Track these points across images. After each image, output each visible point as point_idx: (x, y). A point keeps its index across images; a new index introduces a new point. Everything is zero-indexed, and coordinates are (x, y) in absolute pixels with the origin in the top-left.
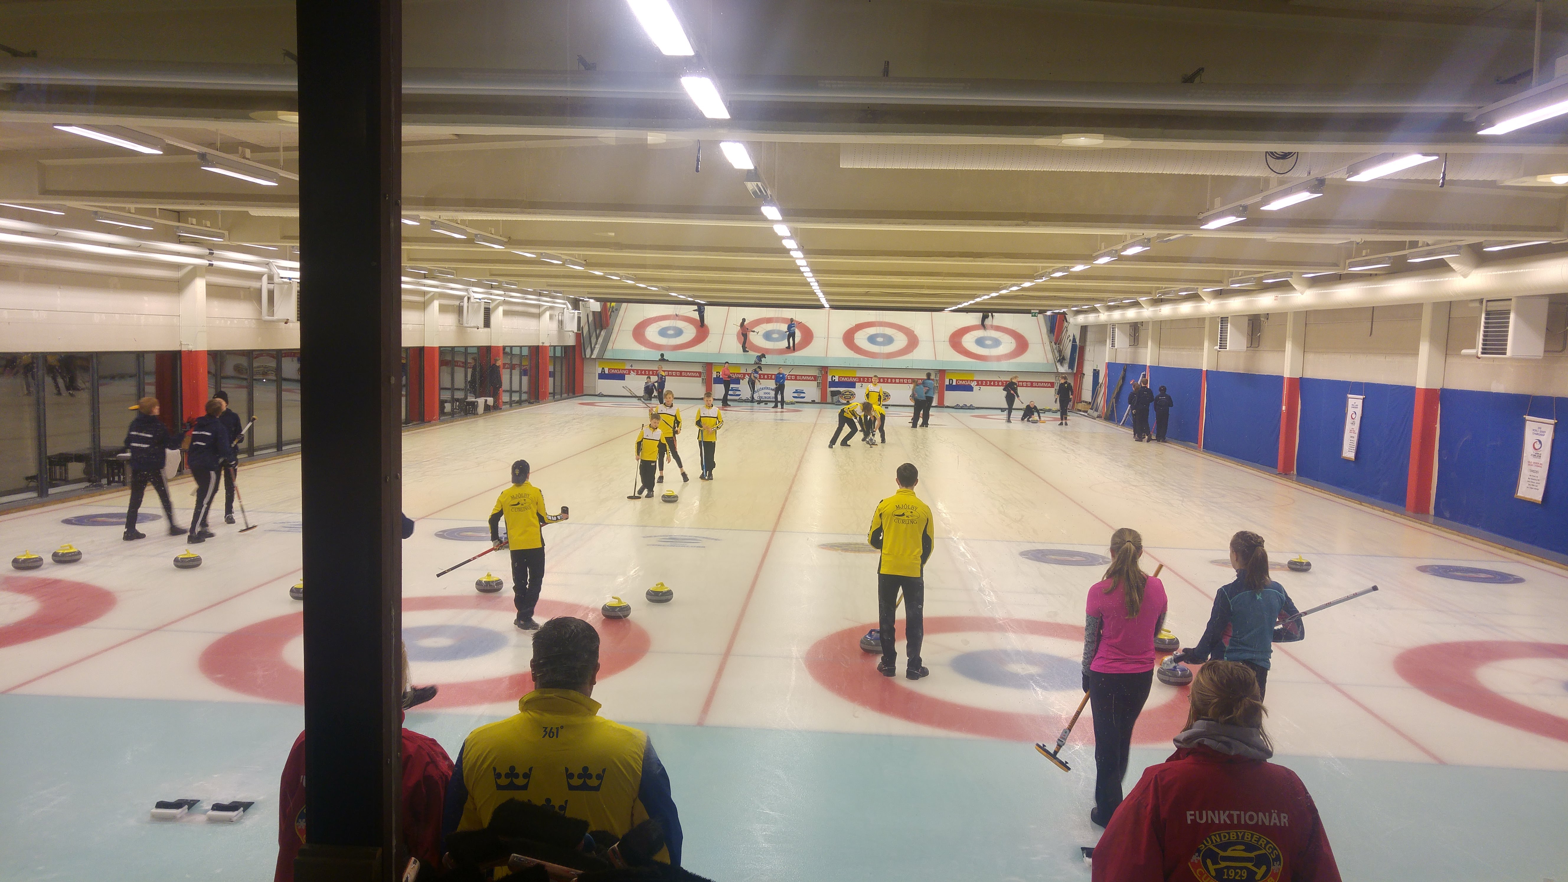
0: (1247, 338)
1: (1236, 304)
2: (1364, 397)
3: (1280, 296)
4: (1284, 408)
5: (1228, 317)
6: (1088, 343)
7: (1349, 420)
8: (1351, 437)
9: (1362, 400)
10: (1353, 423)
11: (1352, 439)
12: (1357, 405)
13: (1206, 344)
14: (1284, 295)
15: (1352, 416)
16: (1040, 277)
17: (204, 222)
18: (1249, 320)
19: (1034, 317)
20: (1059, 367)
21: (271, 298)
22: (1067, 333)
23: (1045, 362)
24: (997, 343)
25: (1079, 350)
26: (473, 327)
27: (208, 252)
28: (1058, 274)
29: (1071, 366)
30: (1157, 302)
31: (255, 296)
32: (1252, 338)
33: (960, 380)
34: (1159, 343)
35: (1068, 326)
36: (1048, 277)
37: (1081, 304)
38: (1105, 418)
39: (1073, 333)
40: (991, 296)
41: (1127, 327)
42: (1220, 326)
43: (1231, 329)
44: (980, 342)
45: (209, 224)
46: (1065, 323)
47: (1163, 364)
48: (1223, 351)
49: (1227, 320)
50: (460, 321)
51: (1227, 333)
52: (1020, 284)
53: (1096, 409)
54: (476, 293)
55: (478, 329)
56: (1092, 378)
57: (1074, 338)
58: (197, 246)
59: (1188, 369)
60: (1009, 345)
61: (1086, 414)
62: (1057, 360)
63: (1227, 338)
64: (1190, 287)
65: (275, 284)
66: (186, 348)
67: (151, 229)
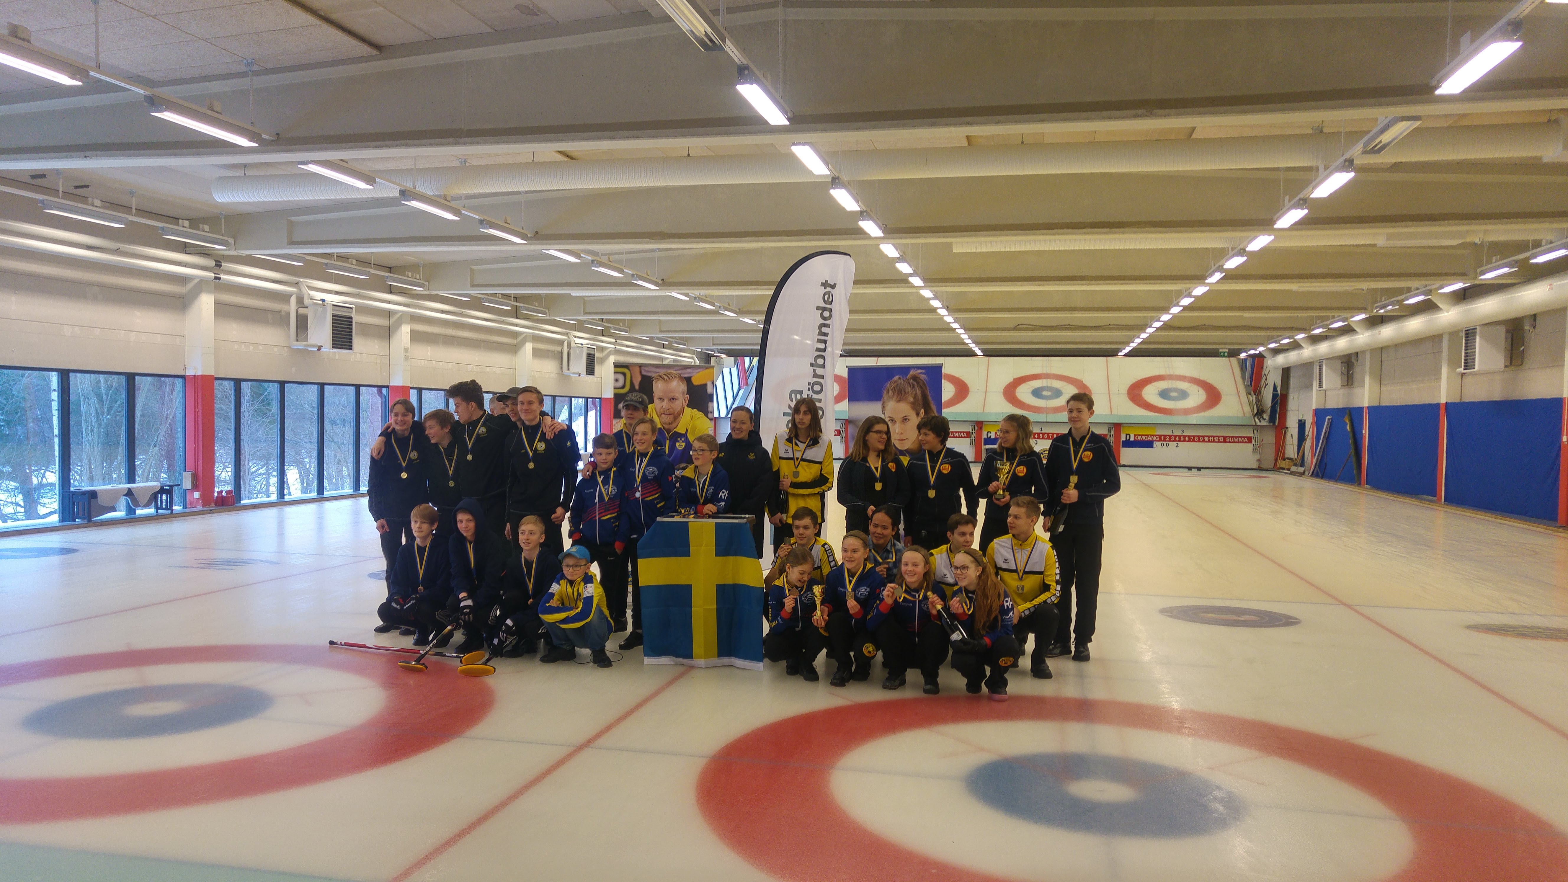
0: (1505, 354)
1: (1484, 309)
3: (1555, 284)
4: (1564, 439)
5: (1475, 328)
6: (1291, 390)
13: (1445, 370)
14: (1563, 282)
16: (1211, 271)
17: (201, 226)
18: (1507, 331)
19: (1225, 360)
20: (1257, 420)
21: (302, 323)
22: (1266, 379)
23: (1241, 414)
24: (1184, 395)
25: (1281, 401)
26: (574, 373)
27: (213, 263)
28: (1234, 263)
29: (1272, 419)
30: (1375, 322)
31: (282, 320)
32: (1512, 354)
33: (1139, 435)
34: (1379, 378)
35: (1265, 371)
36: (1220, 269)
37: (1280, 338)
38: (1312, 475)
39: (1273, 378)
40: (1161, 321)
41: (1338, 363)
42: (1464, 341)
43: (1480, 342)
44: (1164, 394)
45: (207, 228)
46: (1262, 368)
47: (1385, 403)
48: (1471, 374)
49: (1475, 332)
50: (561, 368)
51: (1475, 348)
52: (1187, 292)
53: (1302, 465)
54: (579, 337)
55: (579, 376)
56: (1297, 430)
57: (1274, 384)
58: (201, 256)
59: (1420, 405)
60: (1197, 396)
61: (1289, 472)
62: (1256, 412)
63: (1475, 355)
64: (1418, 289)
65: (307, 307)
66: (190, 372)
67: (124, 226)
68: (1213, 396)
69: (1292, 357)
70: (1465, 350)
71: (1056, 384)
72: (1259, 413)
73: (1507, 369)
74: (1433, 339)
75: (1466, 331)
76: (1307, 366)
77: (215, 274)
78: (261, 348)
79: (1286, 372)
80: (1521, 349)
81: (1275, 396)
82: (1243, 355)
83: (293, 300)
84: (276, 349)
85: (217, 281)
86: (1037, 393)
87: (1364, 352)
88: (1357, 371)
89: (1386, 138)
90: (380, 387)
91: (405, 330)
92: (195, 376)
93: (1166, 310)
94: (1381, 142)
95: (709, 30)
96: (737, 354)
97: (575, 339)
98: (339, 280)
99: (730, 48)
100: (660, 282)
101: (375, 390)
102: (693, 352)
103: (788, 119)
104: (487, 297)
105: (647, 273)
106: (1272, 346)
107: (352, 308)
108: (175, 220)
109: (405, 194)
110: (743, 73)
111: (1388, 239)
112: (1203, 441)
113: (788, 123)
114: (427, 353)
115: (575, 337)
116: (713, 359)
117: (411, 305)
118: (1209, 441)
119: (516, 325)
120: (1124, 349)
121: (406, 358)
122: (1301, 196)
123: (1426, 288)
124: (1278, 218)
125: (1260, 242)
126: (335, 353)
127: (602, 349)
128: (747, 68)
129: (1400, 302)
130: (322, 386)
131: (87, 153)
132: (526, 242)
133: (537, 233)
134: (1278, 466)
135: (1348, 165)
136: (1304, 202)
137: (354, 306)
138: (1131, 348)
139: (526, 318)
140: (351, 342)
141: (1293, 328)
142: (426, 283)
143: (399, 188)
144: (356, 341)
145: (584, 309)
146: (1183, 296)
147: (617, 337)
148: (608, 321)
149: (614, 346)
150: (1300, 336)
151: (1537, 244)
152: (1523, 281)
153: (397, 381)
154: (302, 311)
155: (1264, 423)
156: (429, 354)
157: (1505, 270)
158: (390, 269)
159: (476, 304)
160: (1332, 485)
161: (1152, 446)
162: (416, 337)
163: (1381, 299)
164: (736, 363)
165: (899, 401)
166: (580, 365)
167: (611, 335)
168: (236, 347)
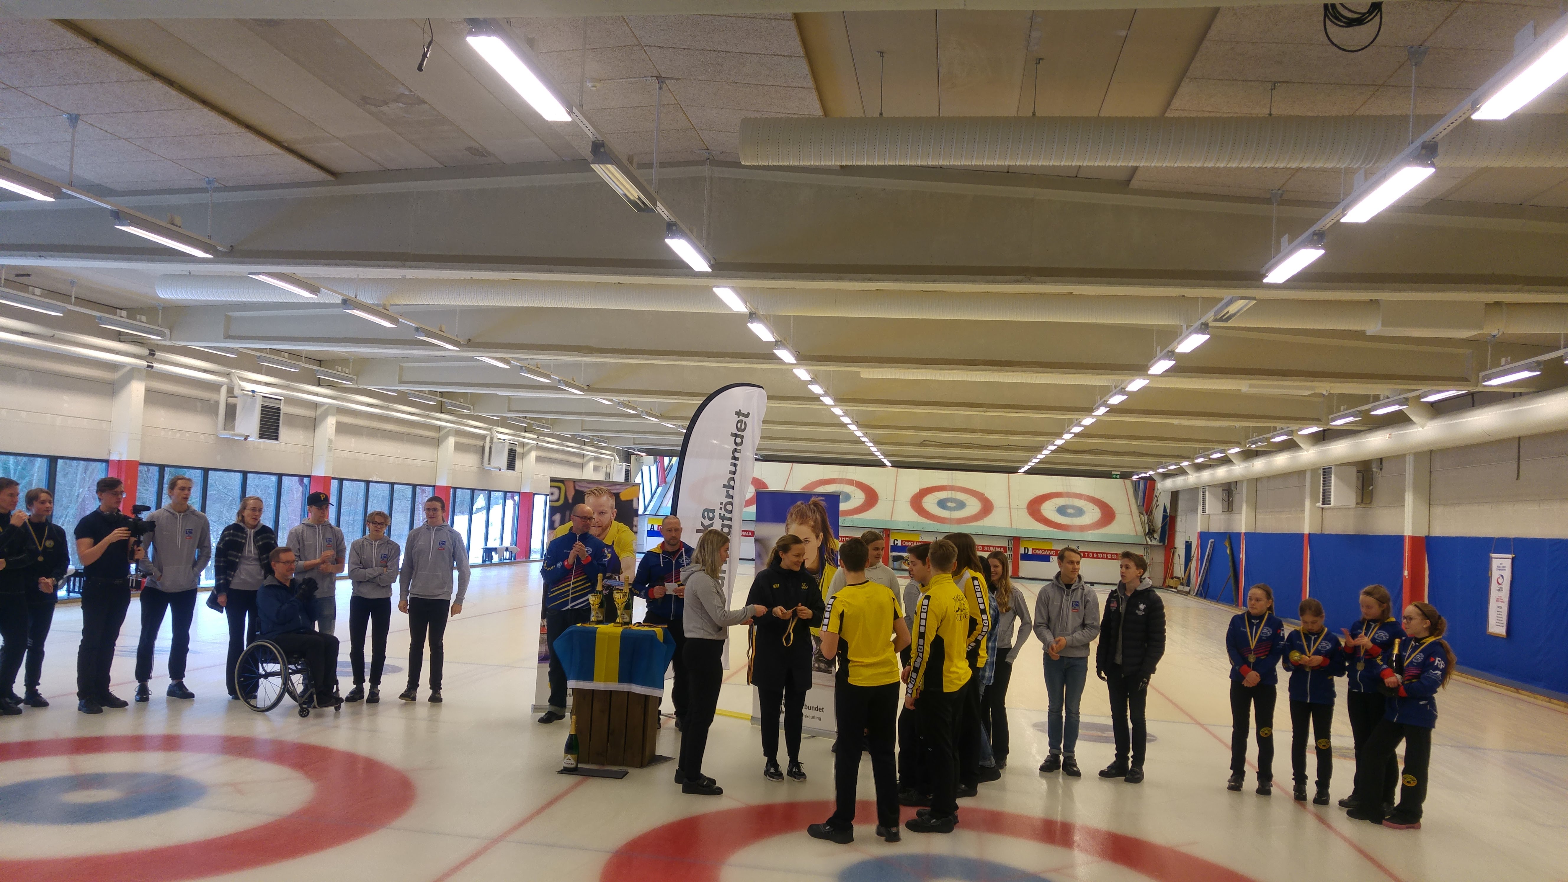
0: (1356, 492)
1: (1340, 449)
2: (1514, 556)
3: (1394, 433)
4: (1406, 573)
5: (1331, 468)
6: (1179, 513)
7: (1494, 586)
8: (1499, 607)
9: (1510, 560)
10: (1500, 590)
11: (1499, 610)
12: (1504, 567)
13: (1308, 503)
14: (1399, 432)
15: (1497, 581)
16: (1098, 404)
17: (138, 316)
18: (1358, 472)
19: (1120, 482)
20: (1148, 539)
21: (231, 412)
22: (1157, 501)
23: (1133, 533)
24: (1080, 512)
25: (1170, 522)
26: (495, 468)
27: (147, 352)
28: (1116, 400)
29: (1162, 539)
30: (1249, 455)
31: (210, 408)
32: (1363, 493)
33: (1037, 549)
34: (1255, 506)
35: (1156, 493)
36: (1105, 404)
37: (1167, 464)
38: (1197, 594)
39: (1163, 501)
40: (1055, 445)
41: (1220, 490)
42: (1322, 479)
43: (1335, 481)
44: (1062, 510)
45: (144, 318)
46: (1154, 490)
47: (1260, 530)
48: (1328, 508)
49: (1331, 471)
50: (482, 462)
51: (1331, 486)
52: (1078, 421)
53: (1188, 584)
54: (501, 433)
55: (500, 470)
56: (1184, 550)
57: (1165, 506)
58: (136, 345)
59: (1289, 534)
60: (1092, 514)
61: (1176, 590)
62: (1147, 531)
63: (1331, 492)
64: (1282, 429)
65: (236, 397)
66: (114, 457)
67: (62, 315)
68: (1108, 515)
69: (1178, 482)
70: (1323, 487)
71: (961, 496)
72: (1151, 533)
73: (1359, 506)
74: (1297, 475)
75: (1324, 469)
76: (1193, 491)
77: (148, 362)
78: (187, 435)
79: (1175, 495)
80: (1370, 489)
81: (1165, 517)
82: (1135, 478)
83: (224, 390)
84: (202, 437)
85: (150, 369)
86: (942, 504)
87: (1242, 481)
88: (1236, 497)
89: (1232, 309)
90: (301, 477)
91: (331, 422)
92: (119, 461)
93: (1059, 435)
94: (1228, 312)
95: (642, 197)
96: (657, 454)
97: (497, 434)
98: (269, 372)
99: (661, 209)
100: (586, 388)
101: (297, 479)
102: (613, 450)
103: (711, 266)
104: (414, 392)
105: (573, 379)
106: (1161, 470)
107: (280, 400)
108: (113, 309)
109: (346, 302)
110: (672, 229)
111: (1249, 387)
112: (1097, 558)
113: (710, 270)
114: (352, 444)
115: (498, 432)
116: (633, 457)
117: (339, 398)
118: (1102, 558)
119: (440, 420)
120: (1023, 467)
121: (330, 449)
122: (1169, 348)
123: (1289, 429)
124: (1152, 366)
125: (1137, 384)
126: (260, 442)
127: (523, 445)
128: (675, 224)
129: (1268, 439)
130: (245, 474)
131: (42, 253)
132: (458, 349)
133: (469, 340)
134: (1167, 584)
135: (1204, 328)
136: (1171, 355)
137: (283, 398)
138: (1029, 467)
139: (450, 413)
140: (278, 433)
141: (1178, 455)
142: (355, 378)
143: (341, 297)
144: (283, 432)
145: (509, 406)
146: (1074, 424)
147: (540, 434)
148: (531, 418)
149: (536, 443)
150: (1185, 464)
151: (1377, 398)
152: (1368, 428)
153: (320, 471)
154: (231, 400)
155: (1155, 543)
156: (353, 445)
157: (1351, 419)
158: (320, 363)
159: (403, 398)
160: (1213, 605)
161: (1049, 561)
162: (341, 429)
163: (1253, 435)
164: (655, 461)
165: (801, 524)
166: (502, 460)
167: (533, 432)
168: (163, 433)
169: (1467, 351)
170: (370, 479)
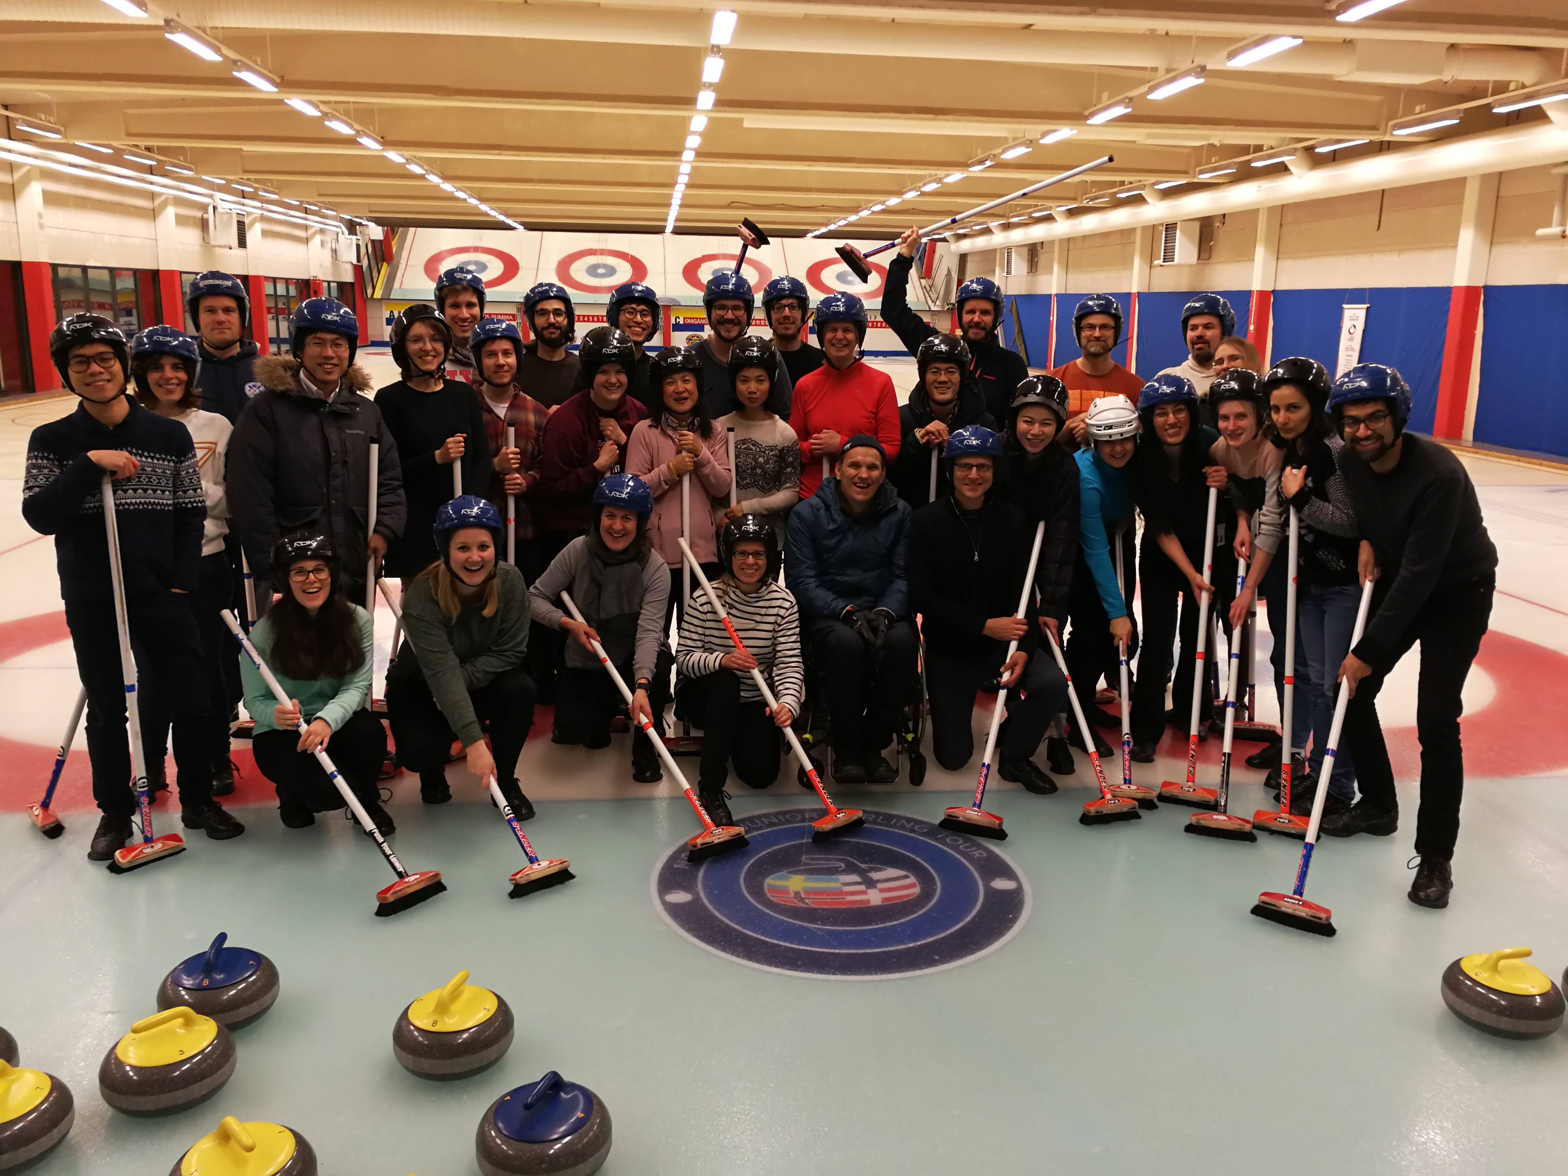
0: (1198, 247)
2: (1369, 306)
4: (1252, 327)
5: (1180, 223)
7: (1345, 336)
8: (1348, 356)
9: (1365, 310)
10: (1351, 339)
12: (1357, 317)
13: (1137, 262)
14: (1271, 185)
15: (1349, 330)
18: (1200, 228)
26: (224, 246)
42: (1164, 235)
43: (1180, 238)
44: (841, 278)
49: (1176, 227)
50: (207, 239)
51: (1175, 242)
55: (230, 249)
63: (1174, 249)
70: (1166, 243)
73: (1198, 262)
74: (1129, 232)
75: (1167, 225)
76: (990, 252)
79: (963, 258)
80: (1211, 244)
87: (1057, 241)
91: (35, 189)
93: (904, 194)
97: (219, 202)
102: (341, 220)
104: (128, 149)
109: (169, 23)
111: (1144, 136)
114: (63, 219)
115: (219, 199)
117: (43, 156)
119: (157, 184)
121: (38, 225)
123: (1143, 184)
125: (1059, 135)
127: (250, 215)
129: (1112, 195)
136: (1133, 101)
138: (827, 230)
139: (168, 175)
142: (62, 129)
146: (936, 181)
147: (263, 201)
148: (254, 181)
149: (260, 212)
150: (995, 223)
151: (1258, 149)
153: (30, 256)
159: (117, 159)
162: (50, 199)
163: (1096, 190)
166: (230, 235)
167: (256, 198)
169: (1376, 98)
170: (88, 264)
